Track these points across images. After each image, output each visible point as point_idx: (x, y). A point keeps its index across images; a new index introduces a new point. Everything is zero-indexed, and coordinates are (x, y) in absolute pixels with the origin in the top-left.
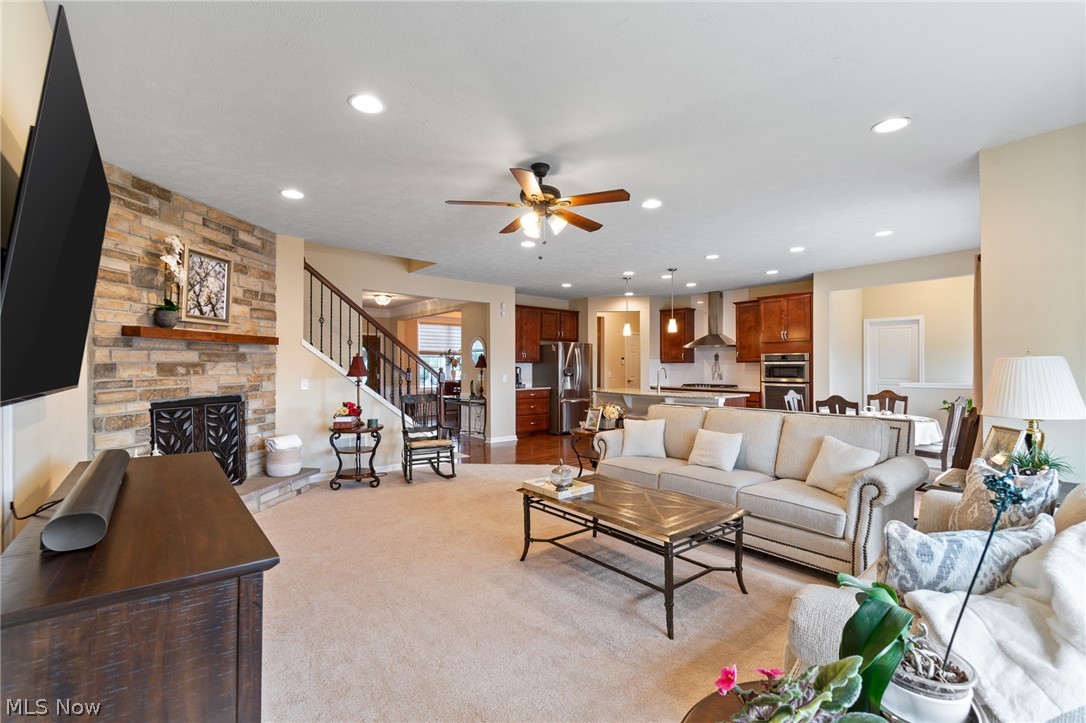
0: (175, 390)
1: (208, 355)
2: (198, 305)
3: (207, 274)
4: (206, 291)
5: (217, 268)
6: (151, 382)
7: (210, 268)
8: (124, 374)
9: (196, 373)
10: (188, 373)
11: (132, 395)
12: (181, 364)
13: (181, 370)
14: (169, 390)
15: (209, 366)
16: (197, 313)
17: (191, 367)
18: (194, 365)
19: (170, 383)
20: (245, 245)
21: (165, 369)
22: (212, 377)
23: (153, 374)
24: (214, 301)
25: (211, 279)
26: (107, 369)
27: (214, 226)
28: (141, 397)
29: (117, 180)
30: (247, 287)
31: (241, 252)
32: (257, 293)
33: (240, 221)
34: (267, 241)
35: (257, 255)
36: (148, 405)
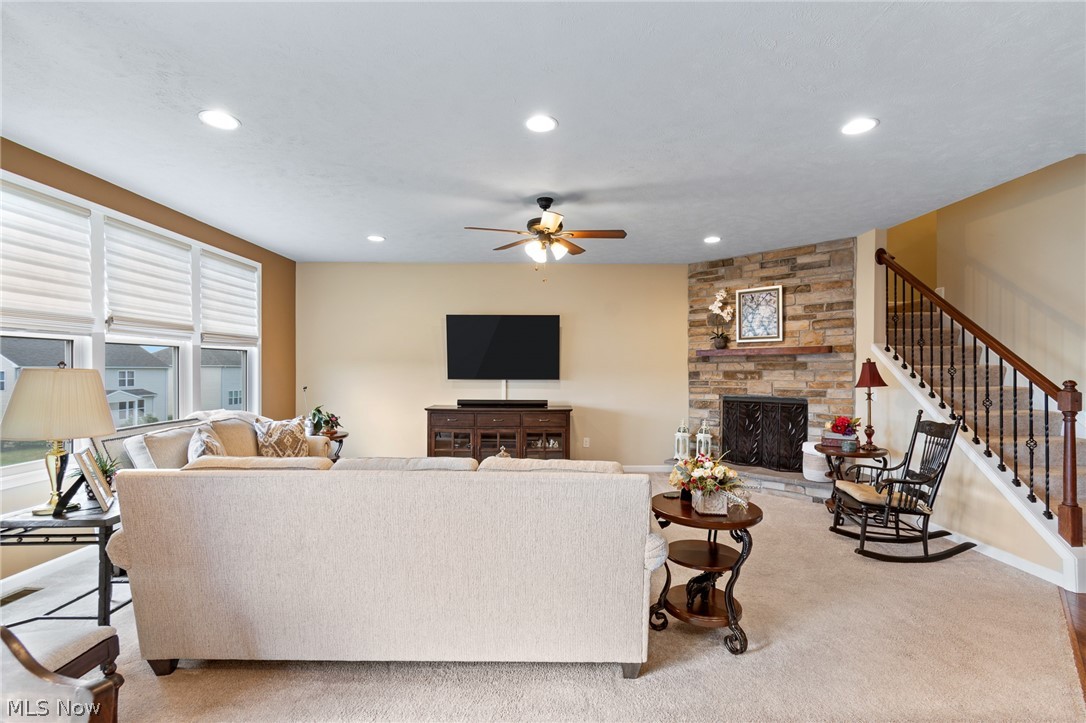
0: (736, 389)
1: (763, 365)
2: (752, 329)
3: (758, 305)
4: (758, 317)
5: (768, 298)
6: (719, 383)
7: (761, 299)
8: (703, 377)
9: (753, 378)
10: (746, 378)
11: (707, 390)
12: (741, 372)
13: (741, 376)
14: (730, 389)
15: (765, 373)
16: (751, 335)
17: (748, 374)
18: (751, 373)
19: (732, 384)
20: (804, 267)
21: (729, 375)
22: (768, 381)
23: (720, 378)
24: (766, 324)
25: (761, 308)
26: (694, 375)
27: (770, 265)
28: (714, 391)
29: (700, 269)
30: (808, 303)
31: (801, 274)
32: (822, 305)
33: (800, 248)
34: (837, 251)
35: (821, 270)
36: (717, 397)
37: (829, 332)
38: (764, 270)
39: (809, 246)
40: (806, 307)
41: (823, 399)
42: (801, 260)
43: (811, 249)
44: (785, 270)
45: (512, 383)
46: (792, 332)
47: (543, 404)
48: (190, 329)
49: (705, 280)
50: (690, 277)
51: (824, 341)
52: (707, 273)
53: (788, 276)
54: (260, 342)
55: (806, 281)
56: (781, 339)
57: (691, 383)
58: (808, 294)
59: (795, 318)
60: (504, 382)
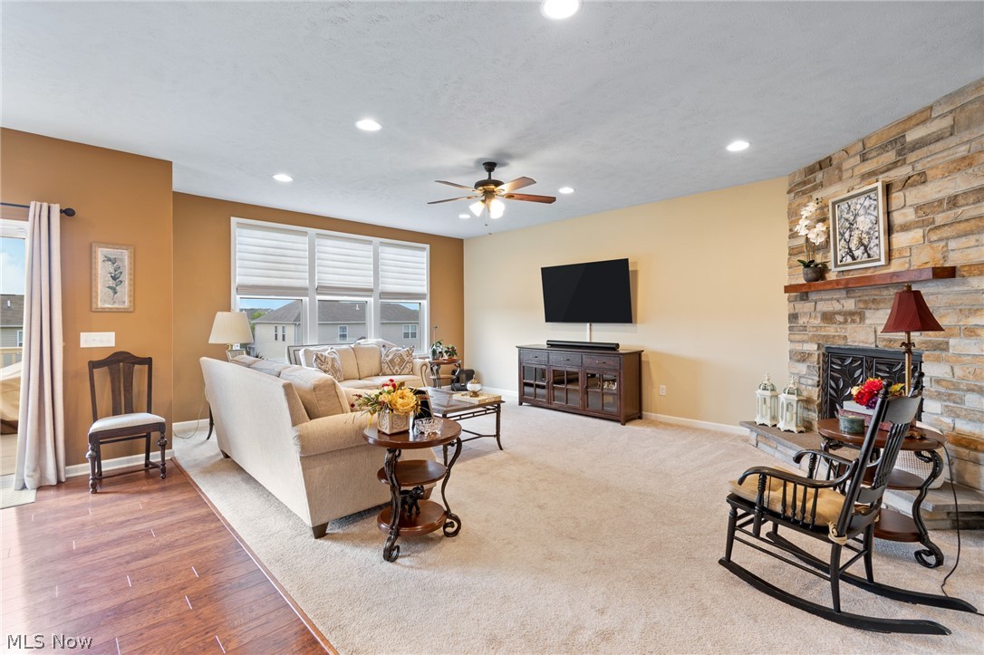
0: (834, 336)
1: (865, 302)
2: (850, 252)
3: (856, 216)
4: (856, 234)
5: (867, 203)
6: (818, 328)
7: (858, 206)
8: (801, 321)
9: (853, 321)
10: (846, 322)
11: (805, 337)
12: (839, 313)
13: (840, 318)
14: (828, 337)
15: (868, 313)
16: (849, 260)
17: (849, 316)
18: (852, 314)
19: (831, 330)
20: (915, 146)
21: (828, 317)
22: (870, 326)
23: (817, 322)
24: (865, 242)
25: (860, 219)
26: (793, 317)
27: (874, 153)
28: (811, 340)
29: (798, 179)
30: (921, 201)
31: (912, 157)
32: (940, 201)
33: (910, 118)
34: (963, 107)
35: (939, 146)
36: (815, 347)
37: (952, 244)
38: (866, 163)
39: (922, 112)
40: (918, 208)
41: (944, 354)
42: (912, 136)
43: (924, 116)
44: (890, 156)
45: (595, 326)
46: (901, 250)
47: (615, 347)
48: (371, 290)
49: (804, 193)
50: (789, 192)
51: (945, 258)
52: (804, 183)
53: (894, 165)
54: (428, 296)
55: (919, 167)
56: (883, 262)
57: (791, 329)
58: (921, 187)
59: (905, 228)
60: (588, 324)
